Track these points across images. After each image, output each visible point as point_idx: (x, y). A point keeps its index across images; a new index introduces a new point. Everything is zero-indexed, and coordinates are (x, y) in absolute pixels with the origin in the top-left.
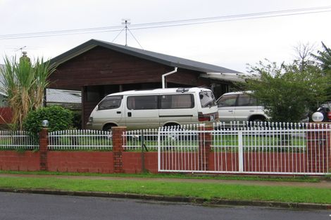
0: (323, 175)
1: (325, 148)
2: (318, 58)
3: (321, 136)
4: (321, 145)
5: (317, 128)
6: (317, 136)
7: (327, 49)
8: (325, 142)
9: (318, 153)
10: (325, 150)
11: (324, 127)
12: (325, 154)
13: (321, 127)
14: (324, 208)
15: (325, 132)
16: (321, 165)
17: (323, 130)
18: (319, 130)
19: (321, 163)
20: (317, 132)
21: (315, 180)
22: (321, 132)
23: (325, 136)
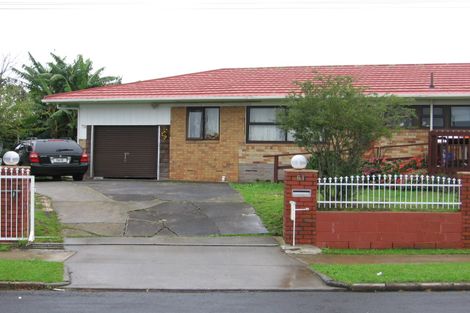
0: (17, 241)
1: (20, 202)
2: (23, 75)
3: (14, 185)
4: (14, 198)
5: (9, 173)
6: (9, 185)
7: (35, 64)
8: (20, 194)
9: (9, 209)
10: (20, 205)
11: (20, 172)
12: (20, 210)
13: (14, 173)
14: (12, 287)
15: (20, 180)
16: (14, 227)
17: (17, 177)
18: (12, 177)
19: (14, 223)
20: (9, 180)
21: (4, 248)
22: (14, 180)
23: (20, 186)
